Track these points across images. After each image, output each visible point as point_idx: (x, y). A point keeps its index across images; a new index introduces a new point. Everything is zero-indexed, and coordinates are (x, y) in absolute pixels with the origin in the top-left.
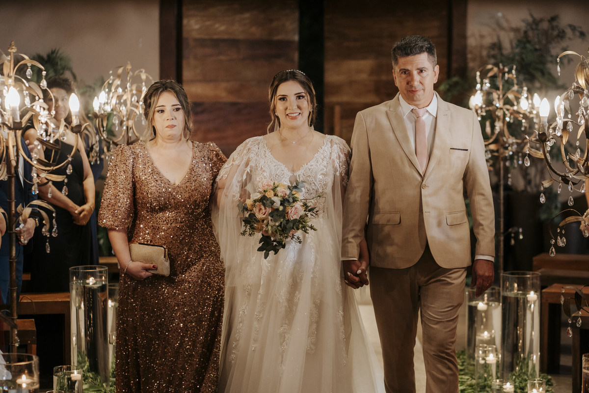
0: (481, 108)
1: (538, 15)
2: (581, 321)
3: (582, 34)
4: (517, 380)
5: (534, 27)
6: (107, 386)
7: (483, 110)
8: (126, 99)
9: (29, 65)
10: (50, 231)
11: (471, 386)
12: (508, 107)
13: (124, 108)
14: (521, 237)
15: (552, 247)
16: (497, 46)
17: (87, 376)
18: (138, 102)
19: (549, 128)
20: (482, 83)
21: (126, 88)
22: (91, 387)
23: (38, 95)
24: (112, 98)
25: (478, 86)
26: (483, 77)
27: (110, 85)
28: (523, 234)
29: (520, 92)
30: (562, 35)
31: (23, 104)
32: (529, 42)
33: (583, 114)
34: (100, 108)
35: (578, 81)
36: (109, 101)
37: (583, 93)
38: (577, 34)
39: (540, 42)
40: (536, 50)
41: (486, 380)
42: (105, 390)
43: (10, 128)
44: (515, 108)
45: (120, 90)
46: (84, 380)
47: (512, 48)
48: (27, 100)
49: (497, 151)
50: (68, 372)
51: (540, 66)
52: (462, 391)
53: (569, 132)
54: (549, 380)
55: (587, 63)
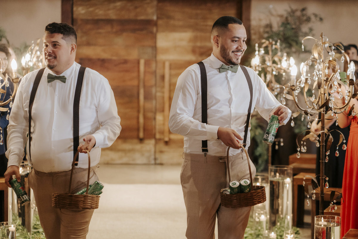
0: (258, 66)
1: (294, 7)
2: (315, 197)
3: (321, 19)
4: (278, 231)
5: (292, 14)
6: (30, 234)
7: (260, 67)
11: (251, 234)
12: (275, 65)
13: (41, 63)
14: (282, 144)
15: (298, 152)
16: (270, 26)
17: (18, 228)
19: (296, 82)
20: (259, 51)
21: (42, 51)
22: (21, 235)
24: (33, 58)
25: (257, 53)
26: (260, 47)
28: (283, 142)
29: (282, 56)
30: (308, 20)
32: (288, 24)
33: (317, 74)
34: (26, 64)
35: (314, 54)
36: (32, 60)
37: (317, 62)
38: (318, 19)
39: (295, 24)
40: (293, 29)
41: (259, 231)
42: (29, 237)
44: (279, 66)
45: (38, 53)
46: (17, 231)
47: (279, 27)
50: (7, 226)
51: (295, 39)
52: (246, 237)
53: (309, 84)
54: (298, 231)
55: (320, 44)
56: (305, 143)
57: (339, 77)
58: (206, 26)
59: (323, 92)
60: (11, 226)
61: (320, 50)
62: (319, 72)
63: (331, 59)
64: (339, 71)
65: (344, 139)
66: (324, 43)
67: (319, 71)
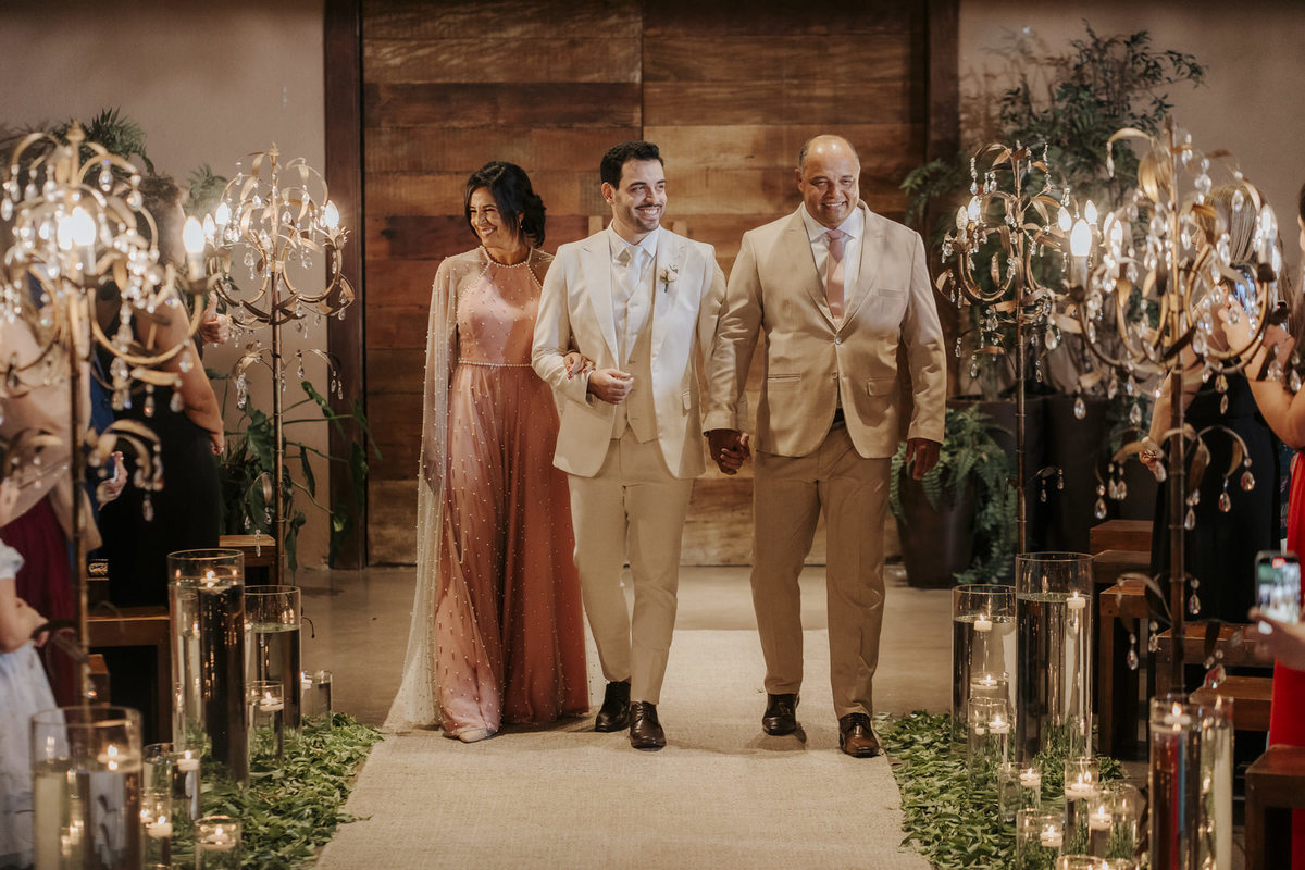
0: (980, 228)
1: (1103, 32)
3: (1195, 70)
4: (1047, 768)
5: (1096, 55)
6: (244, 786)
7: (984, 233)
8: (269, 218)
9: (106, 164)
10: (150, 479)
11: (961, 779)
12: (1034, 226)
13: (266, 235)
14: (1061, 486)
15: (1100, 500)
16: (1022, 96)
18: (292, 224)
19: (1089, 277)
20: (981, 181)
21: (270, 195)
22: (216, 788)
23: (124, 222)
24: (241, 215)
25: (974, 186)
26: (982, 167)
27: (238, 190)
29: (1056, 197)
30: (1153, 73)
31: (99, 241)
32: (1085, 87)
34: (217, 235)
35: (1143, 187)
36: (236, 223)
37: (1154, 209)
38: (1186, 69)
39: (1108, 87)
40: (1100, 104)
42: (242, 793)
43: (76, 286)
44: (1048, 229)
45: (258, 200)
47: (1053, 100)
48: (106, 232)
49: (1014, 315)
50: (172, 756)
53: (1131, 282)
54: (1114, 769)
55: (1163, 152)
56: (1121, 472)
57: (1226, 255)
58: (809, 99)
59: (1175, 307)
60: (182, 757)
61: (1166, 171)
62: (1163, 244)
63: (1201, 199)
64: (1225, 237)
65: (1246, 453)
66: (1178, 150)
67: (1163, 238)
